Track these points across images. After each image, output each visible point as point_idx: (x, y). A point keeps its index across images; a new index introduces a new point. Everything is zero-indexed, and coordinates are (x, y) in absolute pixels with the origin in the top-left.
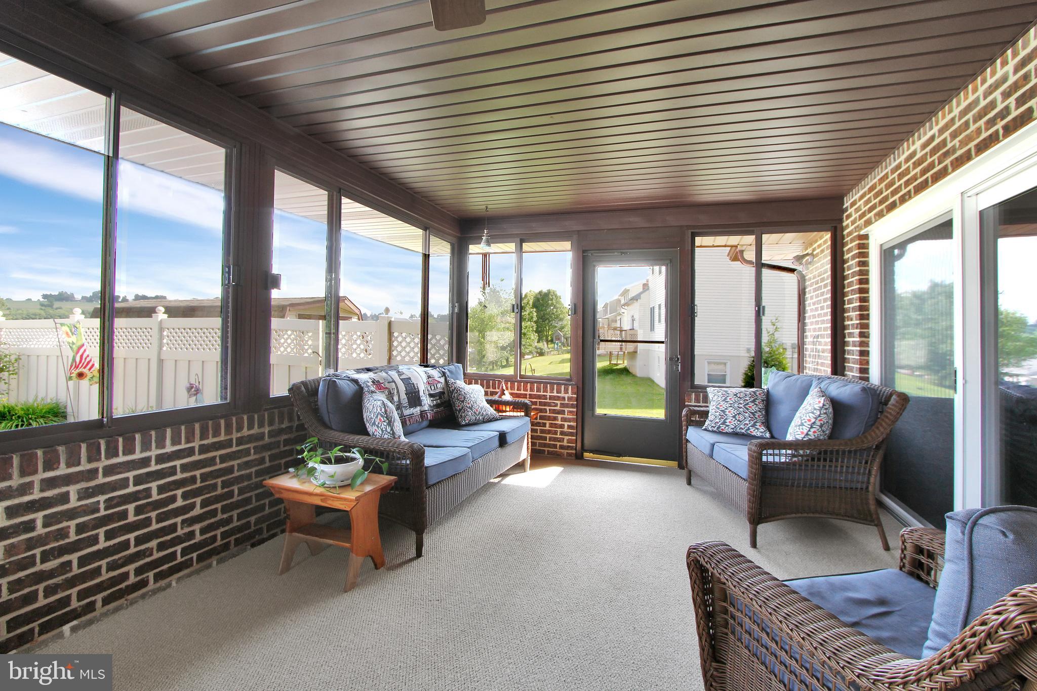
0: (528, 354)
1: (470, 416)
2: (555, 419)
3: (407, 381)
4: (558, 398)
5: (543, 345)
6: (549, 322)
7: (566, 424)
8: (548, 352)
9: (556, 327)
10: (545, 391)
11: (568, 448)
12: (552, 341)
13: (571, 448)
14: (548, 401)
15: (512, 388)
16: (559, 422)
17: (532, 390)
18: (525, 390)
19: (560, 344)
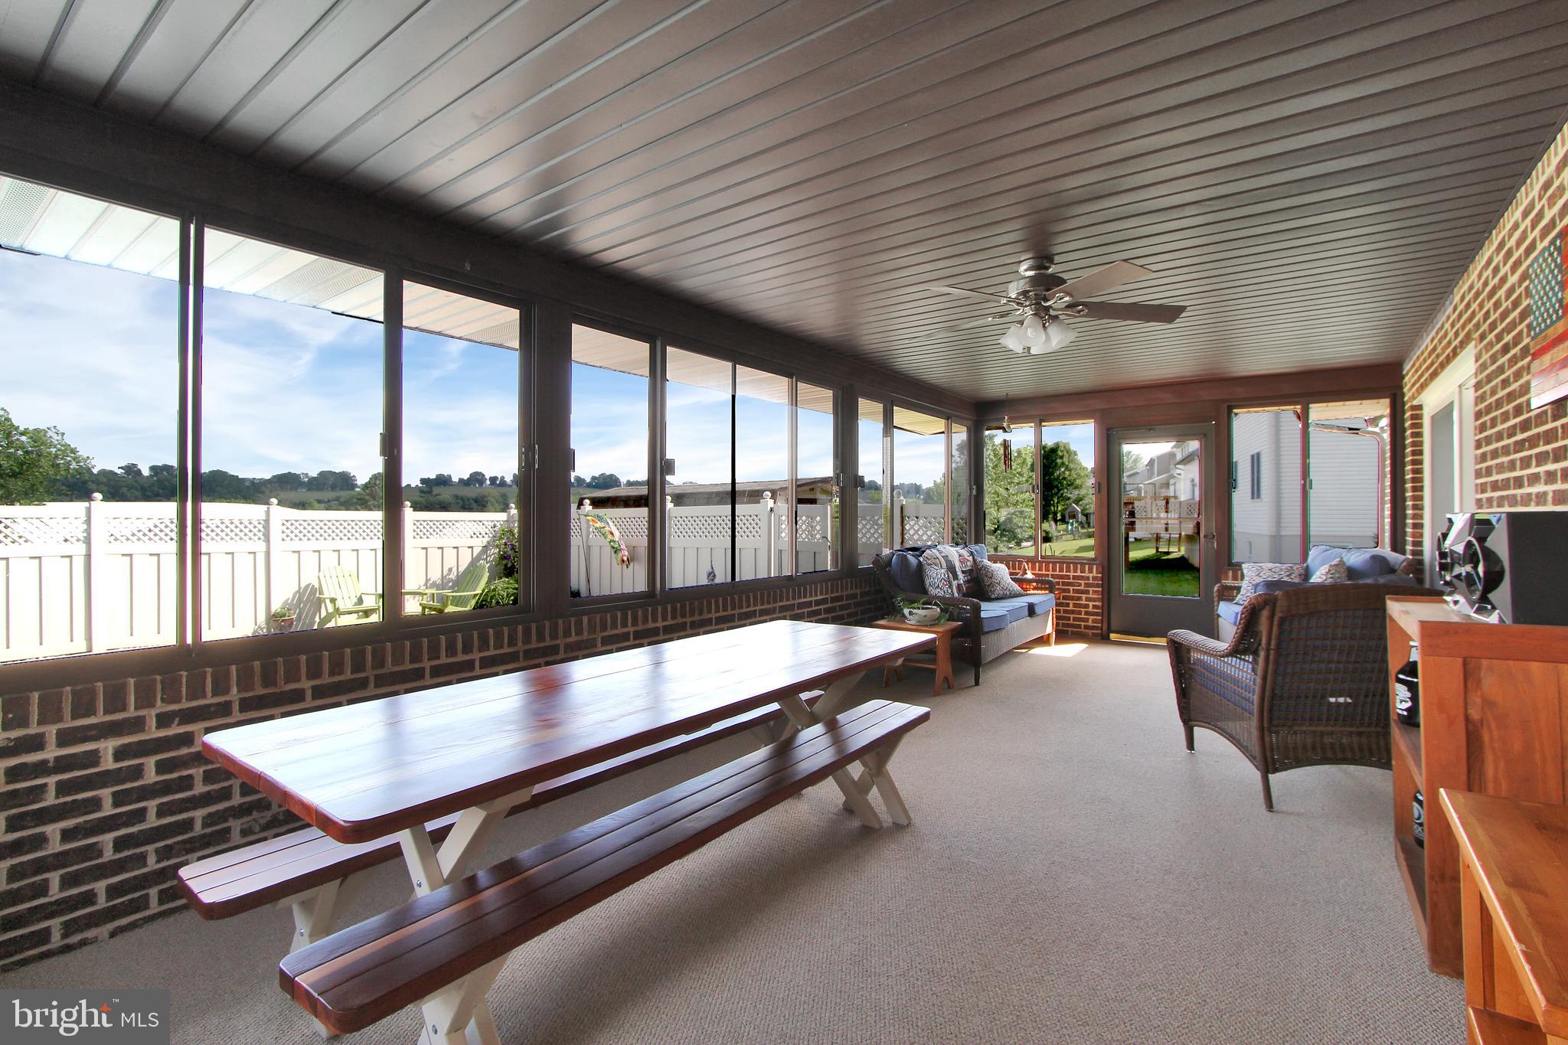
0: (1027, 540)
1: (998, 591)
2: (1079, 599)
3: (945, 557)
4: (1082, 578)
5: (1049, 526)
6: (1059, 490)
7: (1091, 604)
8: (1057, 537)
9: (1069, 498)
10: (1068, 570)
11: (1093, 628)
12: (1063, 520)
13: (1097, 628)
14: (1071, 581)
15: (1033, 568)
16: (1084, 602)
17: (1054, 570)
18: (1047, 569)
19: (1075, 525)
